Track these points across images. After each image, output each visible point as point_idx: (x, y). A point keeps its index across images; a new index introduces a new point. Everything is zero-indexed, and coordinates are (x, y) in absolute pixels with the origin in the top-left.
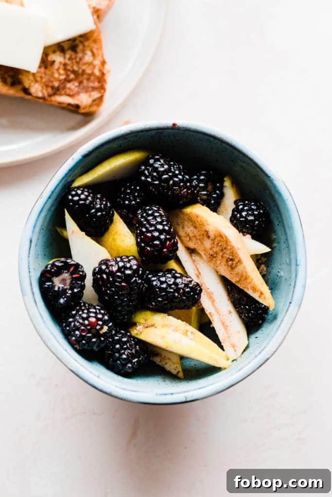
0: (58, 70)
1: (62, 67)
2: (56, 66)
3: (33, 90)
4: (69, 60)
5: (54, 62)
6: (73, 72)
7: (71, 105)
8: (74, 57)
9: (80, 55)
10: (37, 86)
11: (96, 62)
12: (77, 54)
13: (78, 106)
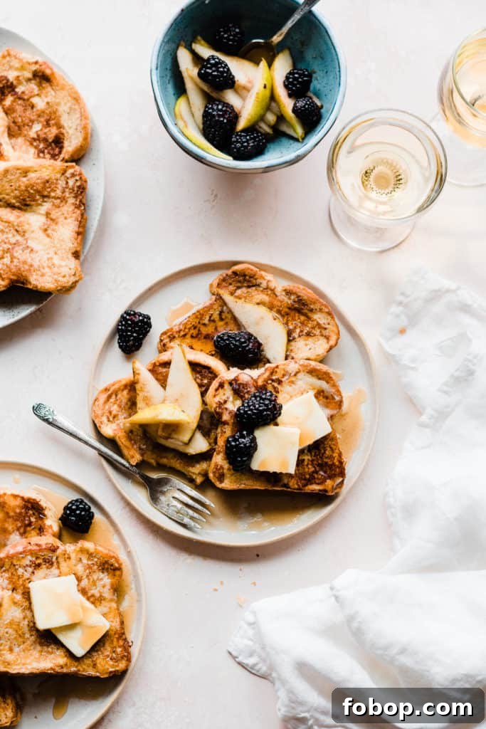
0: (307, 465)
1: (310, 463)
2: (306, 463)
3: (291, 484)
4: (314, 456)
5: (304, 460)
6: (319, 465)
7: (320, 490)
8: (317, 453)
9: (323, 451)
10: (293, 480)
11: (334, 455)
12: (319, 450)
13: (326, 491)
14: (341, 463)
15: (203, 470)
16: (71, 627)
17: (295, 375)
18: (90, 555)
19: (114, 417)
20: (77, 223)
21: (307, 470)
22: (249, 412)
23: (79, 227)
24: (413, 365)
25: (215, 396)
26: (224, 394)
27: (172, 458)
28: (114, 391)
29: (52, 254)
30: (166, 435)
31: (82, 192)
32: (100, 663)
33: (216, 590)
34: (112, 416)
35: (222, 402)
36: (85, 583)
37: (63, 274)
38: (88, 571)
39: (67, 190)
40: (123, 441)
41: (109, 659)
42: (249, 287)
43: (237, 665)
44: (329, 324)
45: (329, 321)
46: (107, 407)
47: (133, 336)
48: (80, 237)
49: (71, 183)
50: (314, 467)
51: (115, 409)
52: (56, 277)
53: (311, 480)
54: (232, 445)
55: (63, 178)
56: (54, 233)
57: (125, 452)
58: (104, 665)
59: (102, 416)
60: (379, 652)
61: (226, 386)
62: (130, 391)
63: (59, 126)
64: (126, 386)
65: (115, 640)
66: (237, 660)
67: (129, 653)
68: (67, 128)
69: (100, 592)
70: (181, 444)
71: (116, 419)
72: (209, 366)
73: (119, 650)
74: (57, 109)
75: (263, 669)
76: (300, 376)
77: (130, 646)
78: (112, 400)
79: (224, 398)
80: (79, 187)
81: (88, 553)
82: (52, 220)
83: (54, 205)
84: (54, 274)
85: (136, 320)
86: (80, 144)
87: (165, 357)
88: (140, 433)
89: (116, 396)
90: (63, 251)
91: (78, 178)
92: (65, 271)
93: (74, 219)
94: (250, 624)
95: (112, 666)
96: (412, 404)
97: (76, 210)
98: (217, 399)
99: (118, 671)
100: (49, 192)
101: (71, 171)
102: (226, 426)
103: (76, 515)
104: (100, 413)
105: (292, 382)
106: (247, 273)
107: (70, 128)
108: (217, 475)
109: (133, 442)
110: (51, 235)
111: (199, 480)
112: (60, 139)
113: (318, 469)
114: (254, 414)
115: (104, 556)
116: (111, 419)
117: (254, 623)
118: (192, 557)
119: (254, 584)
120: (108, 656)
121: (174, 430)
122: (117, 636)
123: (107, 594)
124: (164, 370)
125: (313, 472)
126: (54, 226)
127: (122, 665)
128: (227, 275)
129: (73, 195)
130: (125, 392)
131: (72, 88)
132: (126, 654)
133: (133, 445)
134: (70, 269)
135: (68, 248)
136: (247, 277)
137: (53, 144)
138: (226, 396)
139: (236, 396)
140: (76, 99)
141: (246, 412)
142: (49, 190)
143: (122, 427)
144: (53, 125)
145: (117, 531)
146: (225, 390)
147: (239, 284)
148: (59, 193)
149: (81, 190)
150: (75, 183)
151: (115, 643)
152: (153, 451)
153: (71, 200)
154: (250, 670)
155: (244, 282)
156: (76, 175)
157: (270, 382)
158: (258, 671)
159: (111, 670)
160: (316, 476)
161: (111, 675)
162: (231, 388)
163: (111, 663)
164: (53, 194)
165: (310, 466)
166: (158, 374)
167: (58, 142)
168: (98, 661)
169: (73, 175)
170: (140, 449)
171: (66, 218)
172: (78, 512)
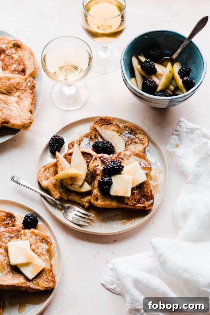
1: (138, 194)
3: (129, 203)
4: (139, 191)
5: (135, 193)
6: (141, 196)
7: (142, 207)
8: (141, 190)
9: (143, 189)
10: (130, 202)
11: (148, 191)
12: (142, 189)
13: (145, 207)
14: (152, 195)
15: (88, 200)
16: (27, 264)
17: (129, 156)
18: (36, 235)
19: (48, 178)
20: (31, 100)
21: (136, 197)
22: (109, 167)
23: (32, 101)
24: (182, 156)
25: (93, 163)
26: (97, 162)
27: (74, 196)
28: (47, 167)
29: (20, 111)
30: (71, 183)
31: (33, 88)
32: (41, 283)
33: (96, 256)
34: (47, 177)
35: (96, 165)
36: (33, 247)
37: (25, 119)
38: (35, 242)
39: (27, 87)
40: (51, 188)
41: (45, 281)
42: (108, 125)
43: (106, 290)
44: (144, 138)
45: (144, 137)
46: (44, 174)
47: (56, 145)
48: (33, 105)
49: (29, 84)
50: (139, 196)
51: (48, 175)
52: (21, 120)
53: (138, 202)
54: (101, 181)
55: (25, 82)
56: (22, 104)
57: (53, 193)
58: (42, 284)
59: (42, 177)
60: (174, 272)
61: (98, 159)
62: (55, 167)
63: (24, 65)
64: (53, 165)
65: (48, 273)
66: (106, 287)
67: (55, 279)
68: (27, 65)
69: (41, 252)
70: (78, 187)
71: (48, 179)
72: (90, 153)
73: (50, 278)
74: (23, 58)
75: (119, 290)
76: (132, 156)
77: (55, 276)
78: (47, 171)
79: (97, 164)
80: (32, 86)
81: (35, 234)
82: (21, 98)
83: (21, 92)
84: (21, 119)
85: (57, 138)
86: (33, 71)
87: (70, 151)
88: (60, 185)
89: (49, 169)
90: (25, 110)
91: (32, 82)
92: (26, 118)
93: (30, 98)
94: (111, 269)
95: (47, 285)
96: (183, 174)
97: (31, 95)
98: (94, 164)
99: (49, 287)
100: (19, 87)
101: (29, 79)
102: (98, 176)
103: (30, 219)
104: (41, 176)
105: (128, 159)
106: (106, 119)
107: (29, 65)
108: (95, 198)
109: (56, 188)
110: (20, 104)
111: (87, 205)
112: (24, 70)
113: (141, 197)
114: (111, 168)
115: (43, 236)
116: (46, 179)
117: (113, 268)
118: (84, 242)
119: (114, 253)
120: (45, 280)
121: (74, 180)
122: (49, 271)
123: (44, 252)
124: (70, 157)
125: (139, 198)
126: (21, 101)
127: (51, 285)
128: (98, 120)
129: (29, 89)
130: (53, 168)
131: (30, 49)
132: (53, 280)
133: (56, 190)
134: (28, 117)
135: (27, 109)
136: (107, 121)
137: (21, 72)
138: (98, 163)
139: (103, 163)
140: (32, 54)
141: (107, 168)
142: (19, 86)
143: (51, 182)
144: (21, 64)
145: (49, 228)
146: (97, 161)
147: (103, 124)
148: (23, 88)
149: (33, 87)
150: (30, 84)
151: (48, 274)
152: (65, 193)
153: (29, 91)
154: (112, 291)
155: (105, 123)
156: (31, 81)
157: (118, 158)
158: (116, 292)
159: (46, 286)
160: (141, 200)
161: (46, 289)
162: (100, 160)
163: (46, 283)
164: (21, 88)
165: (137, 196)
166: (67, 159)
167: (23, 71)
168: (40, 282)
169: (30, 81)
170: (59, 191)
171: (26, 98)
172: (31, 217)
